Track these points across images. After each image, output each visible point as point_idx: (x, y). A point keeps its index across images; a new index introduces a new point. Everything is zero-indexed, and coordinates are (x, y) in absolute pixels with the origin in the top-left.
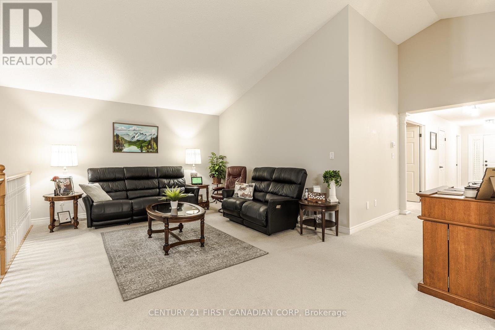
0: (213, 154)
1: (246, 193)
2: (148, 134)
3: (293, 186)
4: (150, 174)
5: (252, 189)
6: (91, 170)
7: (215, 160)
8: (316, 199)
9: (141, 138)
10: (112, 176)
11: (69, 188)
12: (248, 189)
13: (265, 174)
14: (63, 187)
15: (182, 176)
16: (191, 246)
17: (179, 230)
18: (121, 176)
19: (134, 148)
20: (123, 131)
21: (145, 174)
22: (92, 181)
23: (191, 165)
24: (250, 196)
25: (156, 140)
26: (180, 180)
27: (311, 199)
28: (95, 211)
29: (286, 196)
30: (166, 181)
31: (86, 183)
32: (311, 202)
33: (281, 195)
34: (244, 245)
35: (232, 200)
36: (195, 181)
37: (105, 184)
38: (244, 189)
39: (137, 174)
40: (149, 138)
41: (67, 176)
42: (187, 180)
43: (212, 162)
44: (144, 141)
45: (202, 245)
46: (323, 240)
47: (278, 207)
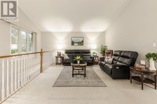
0: (102, 45)
1: (109, 60)
2: (81, 40)
3: (129, 60)
4: (80, 52)
5: (112, 59)
6: (65, 50)
7: (103, 47)
8: (140, 67)
9: (78, 41)
10: (70, 52)
11: (60, 54)
12: (110, 59)
13: (118, 53)
14: (59, 54)
15: (90, 53)
16: (82, 76)
17: (82, 70)
18: (72, 52)
19: (77, 44)
20: (74, 40)
21: (78, 52)
22: (65, 53)
23: (93, 49)
24: (110, 62)
25: (83, 41)
26: (89, 54)
27: (137, 66)
28: (64, 61)
29: (125, 63)
30: (84, 54)
31: (64, 54)
32: (137, 68)
33: (123, 63)
34: (99, 80)
35: (103, 62)
36: (94, 55)
37: (68, 54)
38: (108, 59)
39: (76, 52)
40: (81, 41)
41: (60, 52)
42: (92, 54)
43: (102, 48)
44: (79, 42)
45: (85, 77)
46: (142, 89)
47: (117, 68)
